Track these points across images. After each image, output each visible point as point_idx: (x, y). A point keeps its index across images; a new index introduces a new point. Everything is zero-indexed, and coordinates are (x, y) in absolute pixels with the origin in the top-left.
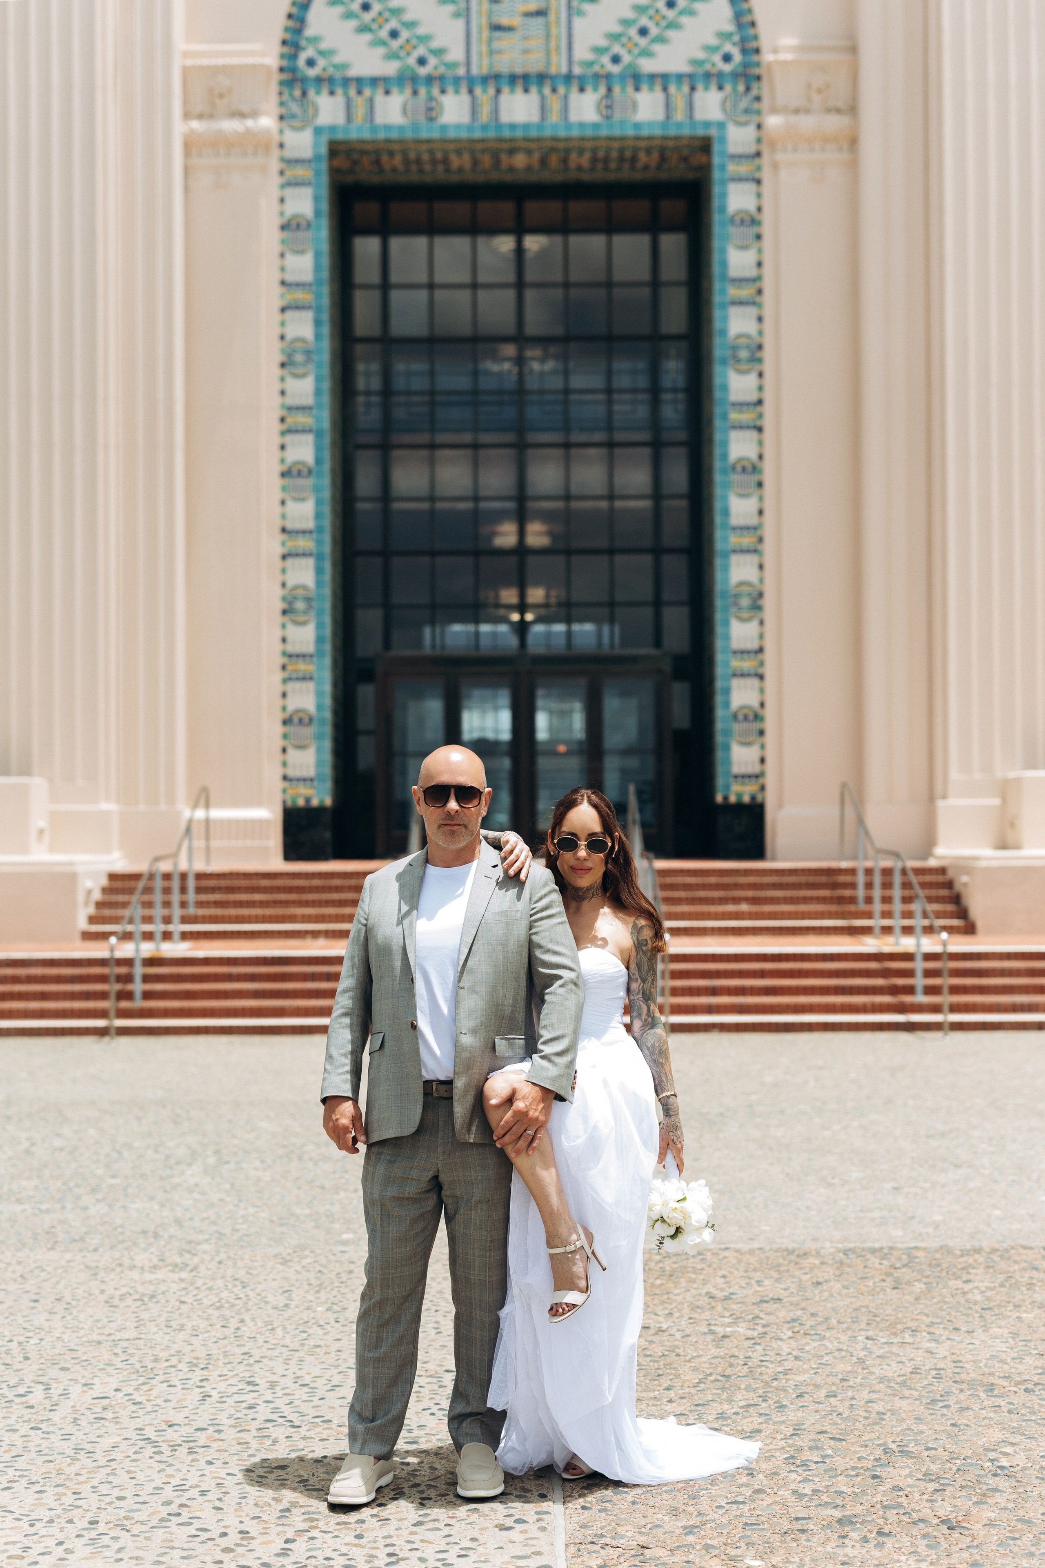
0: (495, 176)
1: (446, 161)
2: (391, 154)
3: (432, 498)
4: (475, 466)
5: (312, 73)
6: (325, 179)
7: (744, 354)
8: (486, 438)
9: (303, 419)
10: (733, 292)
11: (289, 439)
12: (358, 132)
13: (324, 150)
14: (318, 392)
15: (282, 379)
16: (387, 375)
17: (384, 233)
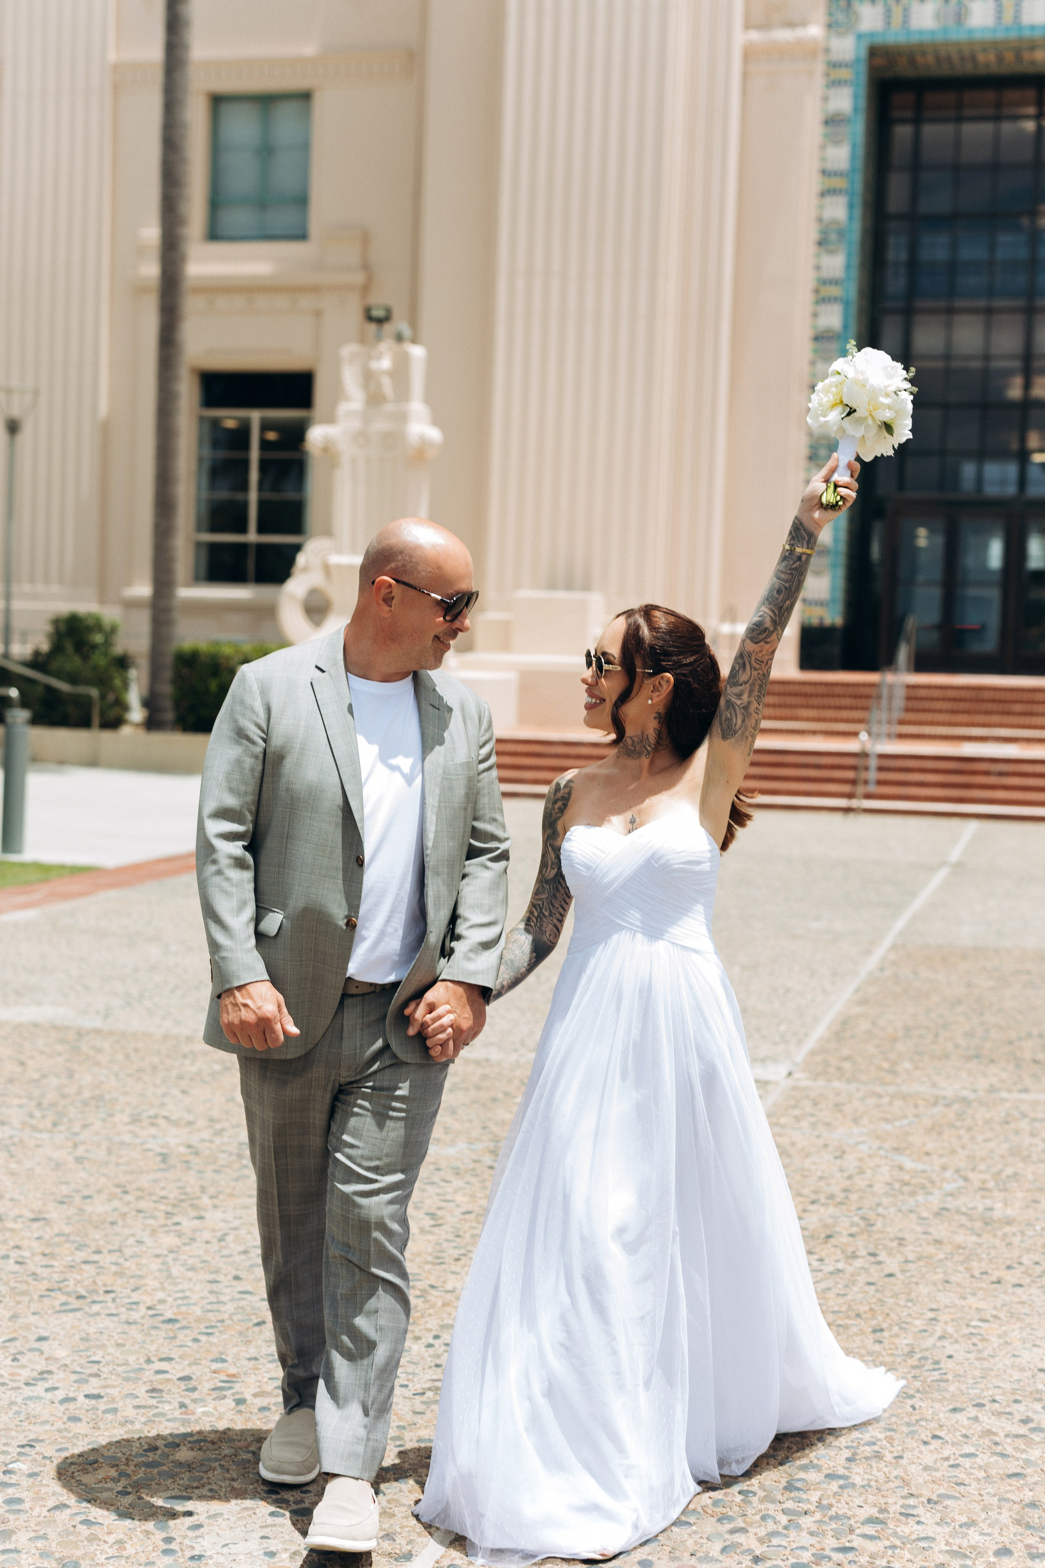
0: (1019, 69)
1: (973, 58)
2: (924, 53)
3: (947, 357)
4: (988, 328)
6: (863, 78)
8: (999, 303)
9: (833, 291)
11: (822, 308)
12: (895, 37)
13: (863, 53)
14: (848, 267)
15: (818, 256)
16: (913, 248)
17: (917, 121)
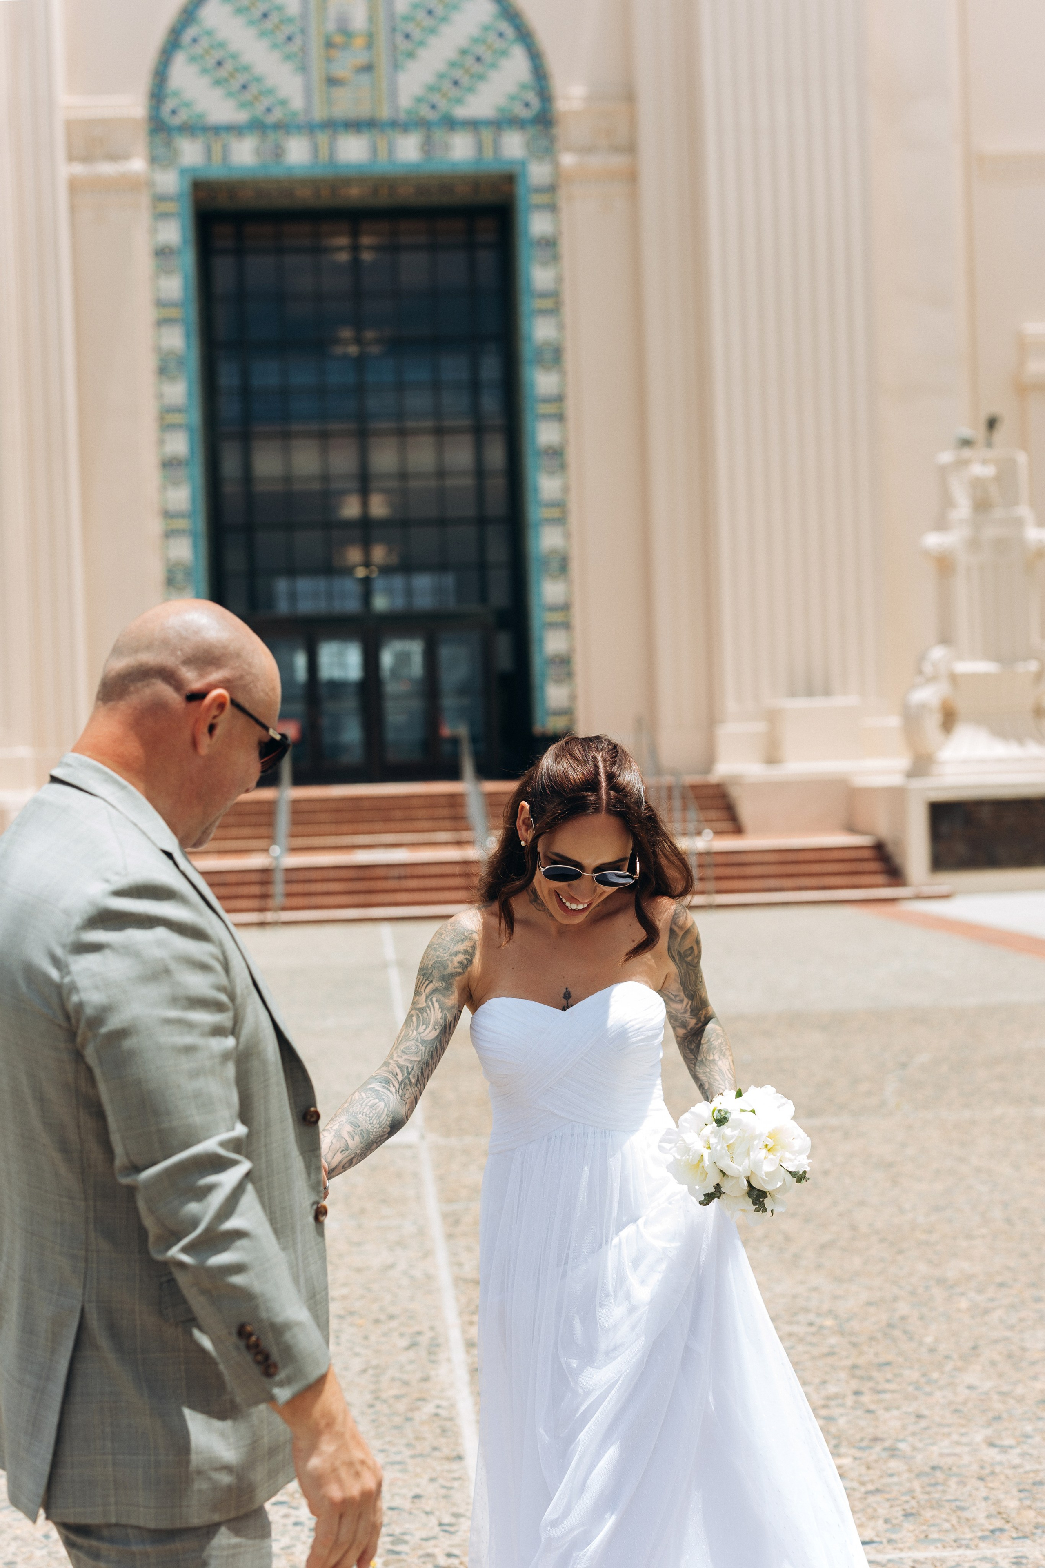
0: (333, 203)
1: (291, 194)
2: (244, 189)
3: (288, 479)
4: (324, 452)
5: (176, 121)
6: (188, 211)
7: (548, 356)
8: (332, 427)
9: (177, 418)
10: (539, 304)
11: (166, 434)
12: (216, 172)
13: (187, 186)
14: (189, 395)
15: (158, 384)
16: (245, 375)
17: (239, 252)
